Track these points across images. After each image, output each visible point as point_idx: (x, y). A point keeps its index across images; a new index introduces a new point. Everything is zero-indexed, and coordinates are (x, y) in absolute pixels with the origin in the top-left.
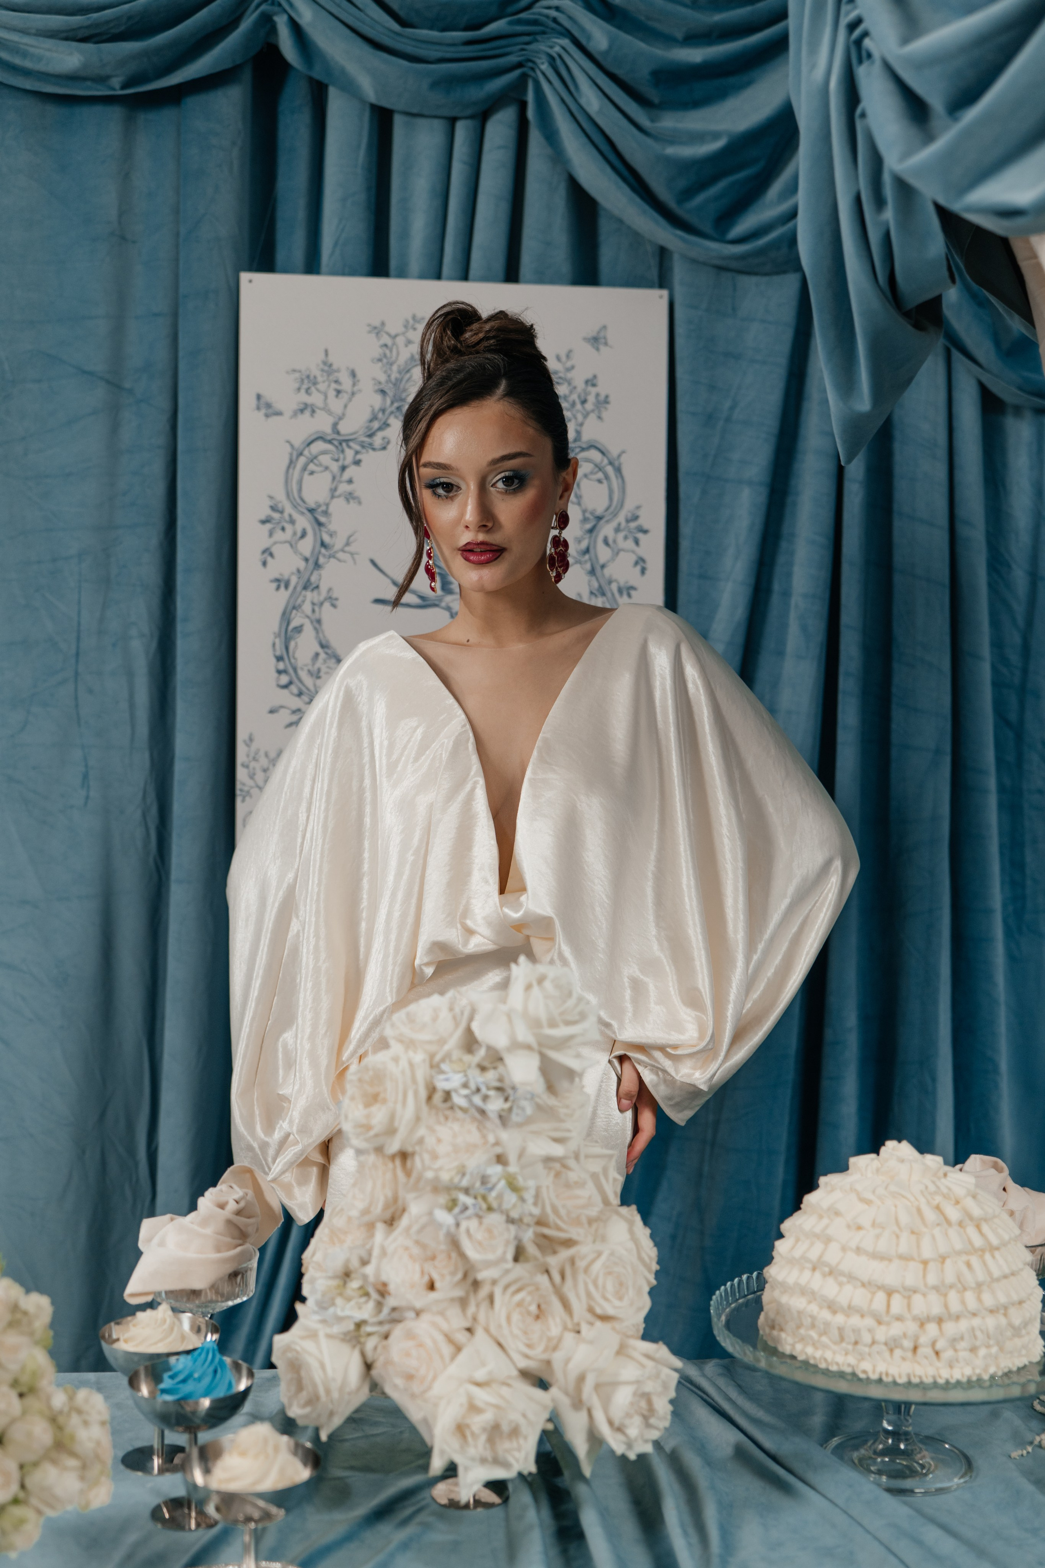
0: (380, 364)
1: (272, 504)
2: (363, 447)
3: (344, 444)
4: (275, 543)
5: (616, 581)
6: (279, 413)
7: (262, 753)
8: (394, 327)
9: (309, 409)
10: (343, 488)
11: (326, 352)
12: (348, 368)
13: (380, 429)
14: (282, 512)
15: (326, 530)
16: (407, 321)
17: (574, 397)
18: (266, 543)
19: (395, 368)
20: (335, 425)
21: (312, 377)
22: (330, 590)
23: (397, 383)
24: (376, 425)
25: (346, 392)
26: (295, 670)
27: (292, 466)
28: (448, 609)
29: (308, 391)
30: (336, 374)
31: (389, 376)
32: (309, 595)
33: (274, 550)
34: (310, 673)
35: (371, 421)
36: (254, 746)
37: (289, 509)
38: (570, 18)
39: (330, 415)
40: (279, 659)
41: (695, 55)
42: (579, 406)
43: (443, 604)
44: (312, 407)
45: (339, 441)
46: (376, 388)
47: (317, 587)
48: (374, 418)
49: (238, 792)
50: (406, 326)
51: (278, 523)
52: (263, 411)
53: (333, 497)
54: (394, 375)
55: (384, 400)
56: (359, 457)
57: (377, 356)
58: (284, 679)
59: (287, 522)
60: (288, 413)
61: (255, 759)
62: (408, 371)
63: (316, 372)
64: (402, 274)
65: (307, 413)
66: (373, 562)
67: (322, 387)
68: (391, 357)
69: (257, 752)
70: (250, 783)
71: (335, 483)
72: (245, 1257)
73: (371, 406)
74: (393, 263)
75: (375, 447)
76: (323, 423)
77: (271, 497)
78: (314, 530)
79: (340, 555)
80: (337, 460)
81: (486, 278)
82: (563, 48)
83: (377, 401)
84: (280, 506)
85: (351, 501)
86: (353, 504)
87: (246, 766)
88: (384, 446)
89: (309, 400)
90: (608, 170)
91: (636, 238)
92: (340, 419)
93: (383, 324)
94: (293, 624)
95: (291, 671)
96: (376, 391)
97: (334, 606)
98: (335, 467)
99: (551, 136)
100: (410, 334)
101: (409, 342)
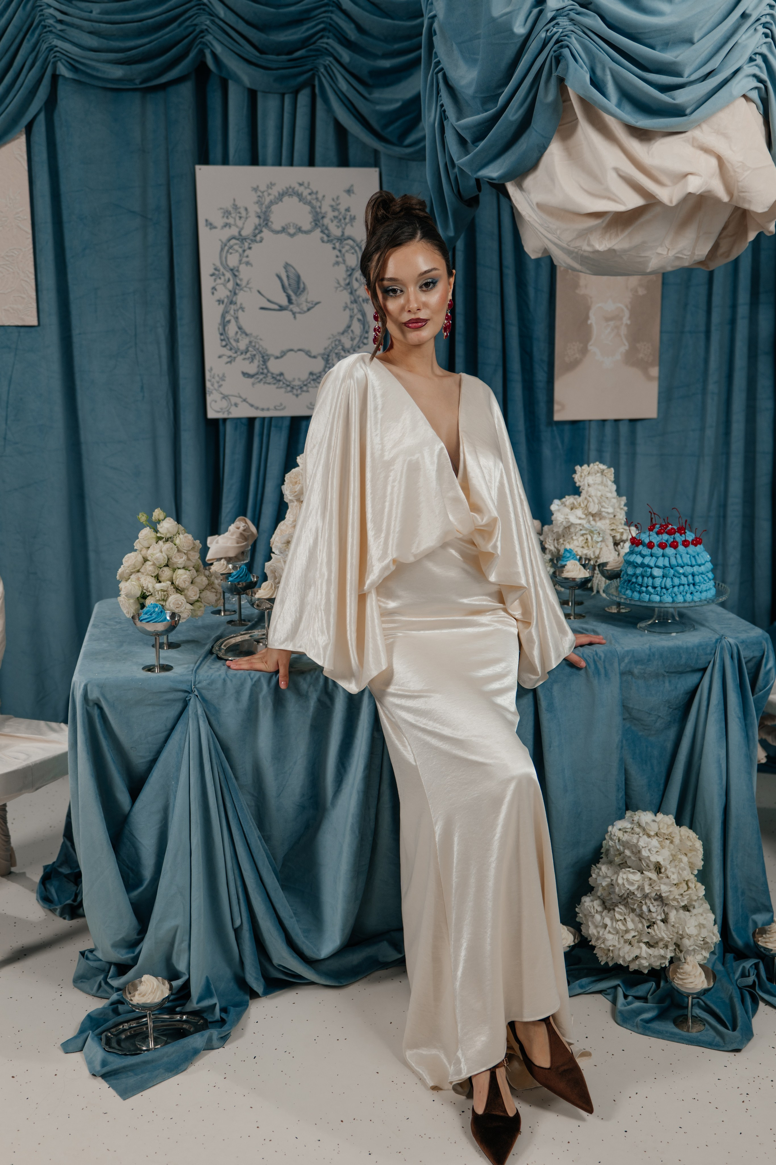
0: (257, 205)
1: (215, 268)
2: (252, 241)
3: (244, 241)
4: (217, 284)
5: (361, 297)
6: (215, 228)
7: (216, 375)
8: (263, 188)
10: (245, 259)
11: (234, 200)
12: (244, 207)
13: (259, 233)
15: (238, 278)
17: (341, 217)
18: (213, 284)
19: (264, 206)
20: (240, 233)
21: (229, 211)
22: (241, 304)
23: (265, 213)
24: (257, 231)
25: (244, 217)
26: (228, 339)
27: (222, 250)
28: (291, 311)
29: (227, 217)
30: (239, 210)
32: (233, 307)
33: (217, 287)
34: (235, 340)
35: (255, 230)
36: (213, 372)
37: (222, 269)
38: (332, 47)
39: (237, 227)
40: (221, 334)
41: (387, 64)
42: (343, 221)
43: (289, 309)
44: (229, 225)
45: (242, 239)
46: (257, 215)
47: (236, 303)
48: (256, 228)
49: (207, 392)
50: (268, 187)
51: (218, 276)
52: (209, 227)
53: (240, 264)
54: (264, 209)
55: (260, 220)
56: (251, 246)
57: (256, 201)
58: (224, 343)
59: (221, 275)
60: (219, 227)
61: (213, 378)
62: (270, 207)
63: (230, 209)
64: (264, 164)
65: (227, 228)
66: (259, 292)
67: (233, 215)
68: (262, 201)
69: (214, 375)
70: (211, 388)
71: (241, 258)
72: (247, 546)
73: (255, 223)
74: (260, 158)
75: (257, 241)
76: (234, 231)
77: (214, 265)
78: (233, 278)
79: (245, 289)
80: (241, 247)
81: (301, 165)
82: (330, 62)
83: (257, 221)
84: (218, 268)
85: (248, 265)
86: (249, 267)
87: (210, 381)
88: (261, 240)
89: (228, 221)
90: (352, 116)
91: (364, 146)
92: (242, 229)
93: (258, 187)
94: (227, 319)
95: (227, 340)
97: (243, 311)
98: (240, 250)
99: (326, 100)
100: (270, 191)
101: (269, 194)
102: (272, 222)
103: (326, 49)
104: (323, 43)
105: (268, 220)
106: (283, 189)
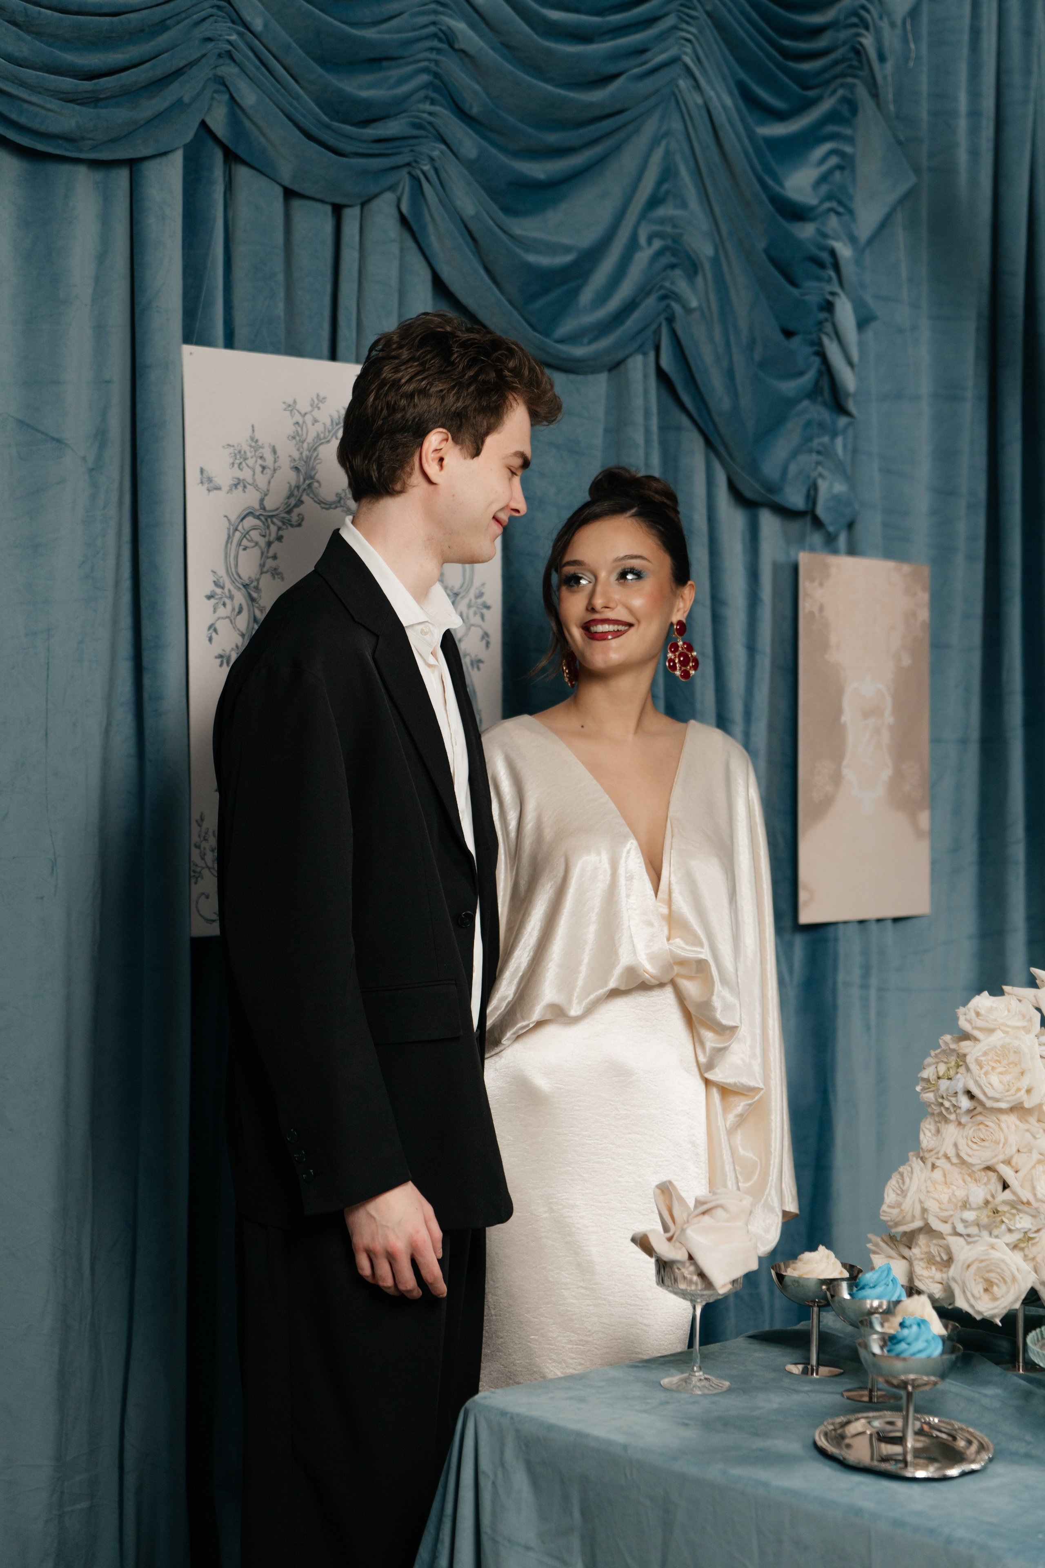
0: (294, 442)
1: (215, 579)
2: (284, 523)
3: (269, 520)
8: (305, 405)
9: (241, 484)
10: (271, 563)
11: (253, 426)
12: (270, 444)
13: (296, 506)
14: (223, 588)
15: (257, 605)
16: (312, 400)
18: (211, 618)
19: (305, 446)
20: (262, 501)
21: (243, 453)
23: (307, 461)
24: (293, 502)
25: (269, 468)
27: (230, 540)
29: (240, 467)
30: (261, 450)
31: (301, 454)
33: (218, 626)
35: (289, 498)
36: (205, 826)
38: (444, 123)
39: (257, 490)
44: (243, 483)
45: (267, 517)
46: (292, 465)
48: (291, 495)
49: (193, 874)
50: (312, 406)
51: (221, 598)
52: (206, 485)
53: (262, 573)
54: (305, 453)
55: (298, 477)
56: (281, 533)
57: (292, 434)
59: (226, 597)
60: (225, 488)
61: (206, 839)
62: (315, 450)
63: (246, 448)
65: (240, 488)
67: (251, 462)
68: (302, 435)
70: (202, 863)
71: (263, 559)
73: (289, 483)
75: (293, 523)
76: (251, 499)
77: (214, 572)
78: (248, 605)
80: (264, 536)
82: (441, 152)
83: (292, 477)
84: (221, 580)
85: (276, 576)
86: (278, 580)
88: (299, 522)
89: (241, 475)
92: (266, 495)
93: (295, 402)
96: (292, 468)
98: (262, 542)
100: (316, 413)
101: (315, 421)
102: (318, 482)
103: (431, 123)
104: (423, 112)
105: (312, 478)
106: (338, 411)
